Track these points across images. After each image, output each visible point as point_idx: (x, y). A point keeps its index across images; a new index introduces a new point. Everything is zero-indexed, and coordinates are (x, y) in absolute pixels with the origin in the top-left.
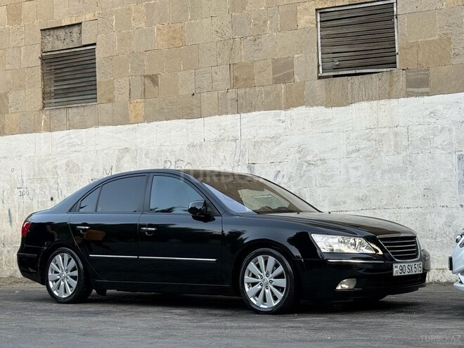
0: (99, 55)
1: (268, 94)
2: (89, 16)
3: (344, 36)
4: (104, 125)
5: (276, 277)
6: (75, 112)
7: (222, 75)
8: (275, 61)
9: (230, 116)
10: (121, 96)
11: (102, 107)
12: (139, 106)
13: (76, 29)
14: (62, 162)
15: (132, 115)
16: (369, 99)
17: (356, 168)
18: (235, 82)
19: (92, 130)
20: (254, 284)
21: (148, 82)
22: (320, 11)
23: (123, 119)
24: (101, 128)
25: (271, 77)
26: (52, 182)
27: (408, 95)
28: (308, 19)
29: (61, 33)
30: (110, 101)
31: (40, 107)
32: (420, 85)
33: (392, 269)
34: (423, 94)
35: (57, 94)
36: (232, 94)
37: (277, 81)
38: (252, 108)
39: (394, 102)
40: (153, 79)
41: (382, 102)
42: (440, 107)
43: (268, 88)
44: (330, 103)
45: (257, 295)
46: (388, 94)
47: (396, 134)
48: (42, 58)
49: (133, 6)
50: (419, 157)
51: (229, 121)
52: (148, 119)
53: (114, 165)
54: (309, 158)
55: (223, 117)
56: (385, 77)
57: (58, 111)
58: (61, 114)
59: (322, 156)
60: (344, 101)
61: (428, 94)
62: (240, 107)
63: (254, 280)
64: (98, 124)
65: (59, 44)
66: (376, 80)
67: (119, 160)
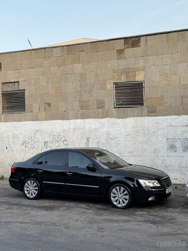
0: (27, 94)
1: (95, 112)
2: (22, 79)
3: (124, 93)
4: (28, 121)
5: (124, 195)
6: (16, 115)
7: (77, 105)
8: (97, 101)
9: (79, 120)
10: (36, 110)
11: (28, 114)
12: (44, 114)
13: (16, 84)
14: (11, 134)
15: (40, 118)
16: (134, 116)
17: (129, 141)
18: (82, 107)
19: (24, 122)
20: (114, 197)
21: (46, 105)
22: (115, 84)
23: (37, 119)
24: (27, 122)
25: (96, 106)
26: (7, 142)
27: (148, 116)
28: (110, 86)
29: (10, 85)
30: (31, 112)
31: (2, 112)
32: (152, 112)
33: (165, 191)
34: (154, 116)
35: (8, 108)
36: (81, 112)
37: (98, 108)
38: (88, 117)
39: (143, 118)
40: (49, 105)
41: (138, 118)
42: (160, 121)
43: (95, 110)
44: (119, 117)
45: (116, 201)
46: (141, 115)
47: (144, 130)
48: (2, 94)
49: (40, 76)
50: (152, 138)
51: (79, 122)
52: (46, 119)
53: (33, 136)
54: (111, 137)
55: (77, 120)
56: (140, 109)
57: (9, 115)
58: (11, 116)
59: (116, 136)
60: (124, 117)
61: (156, 116)
62: (84, 117)
63: (115, 195)
64: (26, 120)
65: (9, 89)
66: (136, 110)
67: (35, 134)
